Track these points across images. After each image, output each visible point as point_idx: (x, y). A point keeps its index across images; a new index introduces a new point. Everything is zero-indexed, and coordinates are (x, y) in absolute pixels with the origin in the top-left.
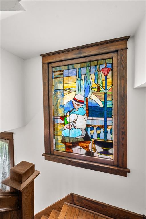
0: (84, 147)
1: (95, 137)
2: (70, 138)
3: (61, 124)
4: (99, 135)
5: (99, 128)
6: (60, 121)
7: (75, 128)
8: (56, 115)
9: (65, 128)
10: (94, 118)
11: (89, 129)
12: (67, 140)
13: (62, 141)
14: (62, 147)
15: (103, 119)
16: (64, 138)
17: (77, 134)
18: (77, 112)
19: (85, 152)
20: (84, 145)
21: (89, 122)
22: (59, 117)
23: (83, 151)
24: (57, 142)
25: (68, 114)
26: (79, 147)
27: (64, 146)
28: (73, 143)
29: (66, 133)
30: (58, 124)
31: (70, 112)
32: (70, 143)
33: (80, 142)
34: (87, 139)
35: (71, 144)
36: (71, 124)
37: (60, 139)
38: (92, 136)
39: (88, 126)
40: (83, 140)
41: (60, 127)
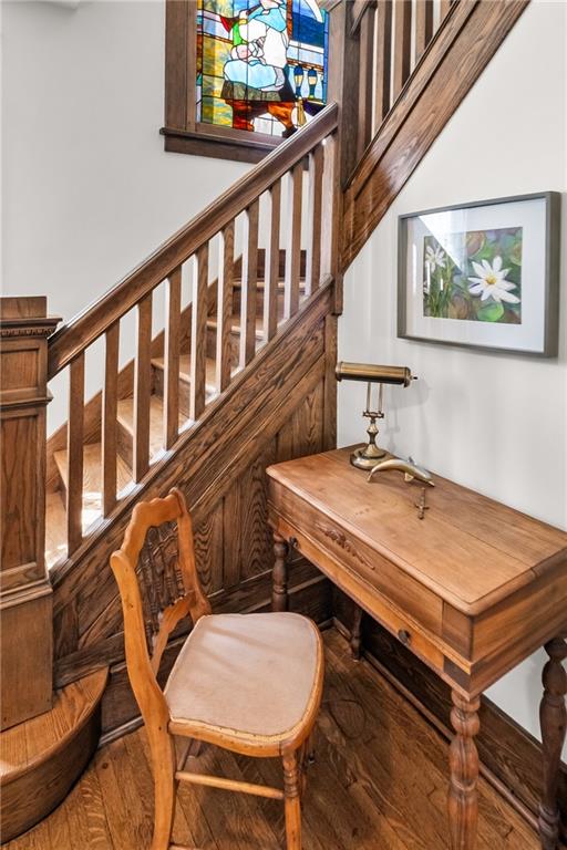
0: (280, 118)
1: (305, 93)
2: (247, 89)
3: (221, 39)
4: (312, 87)
5: (312, 73)
6: (220, 30)
7: (260, 61)
8: (208, 7)
9: (235, 56)
10: (303, 45)
11: (292, 71)
12: (239, 94)
13: (223, 96)
14: (223, 115)
15: (321, 50)
16: (229, 87)
17: (264, 79)
18: (267, 18)
19: (284, 129)
20: (281, 110)
21: (293, 54)
22: (218, 18)
23: (280, 128)
24: (207, 97)
25: (243, 15)
26: (268, 116)
27: (229, 110)
28: (253, 103)
29: (236, 72)
30: (213, 37)
31: (249, 12)
32: (246, 102)
33: (272, 103)
34: (287, 95)
35: (248, 107)
36: (251, 47)
37: (218, 87)
38: (298, 89)
39: (290, 62)
40: (278, 99)
41: (220, 50)
